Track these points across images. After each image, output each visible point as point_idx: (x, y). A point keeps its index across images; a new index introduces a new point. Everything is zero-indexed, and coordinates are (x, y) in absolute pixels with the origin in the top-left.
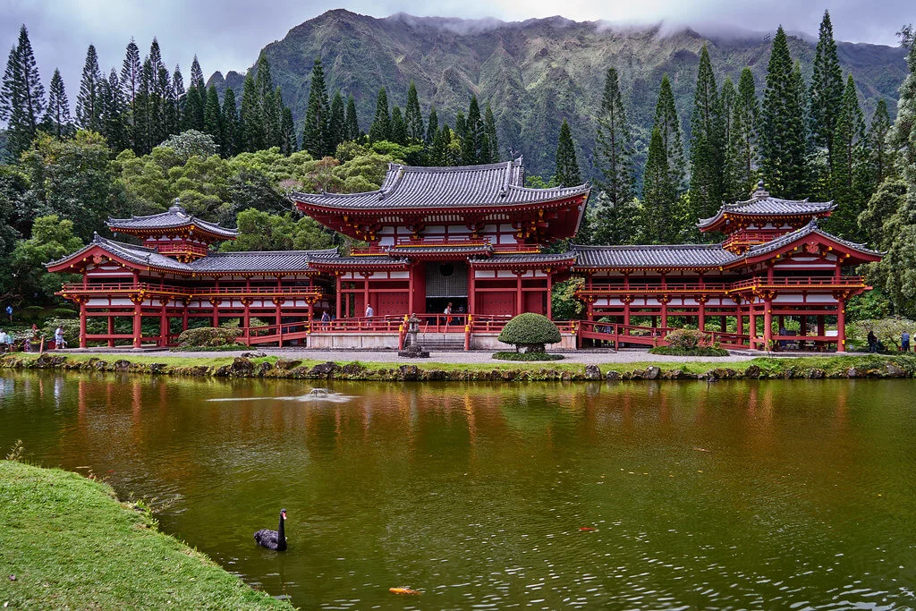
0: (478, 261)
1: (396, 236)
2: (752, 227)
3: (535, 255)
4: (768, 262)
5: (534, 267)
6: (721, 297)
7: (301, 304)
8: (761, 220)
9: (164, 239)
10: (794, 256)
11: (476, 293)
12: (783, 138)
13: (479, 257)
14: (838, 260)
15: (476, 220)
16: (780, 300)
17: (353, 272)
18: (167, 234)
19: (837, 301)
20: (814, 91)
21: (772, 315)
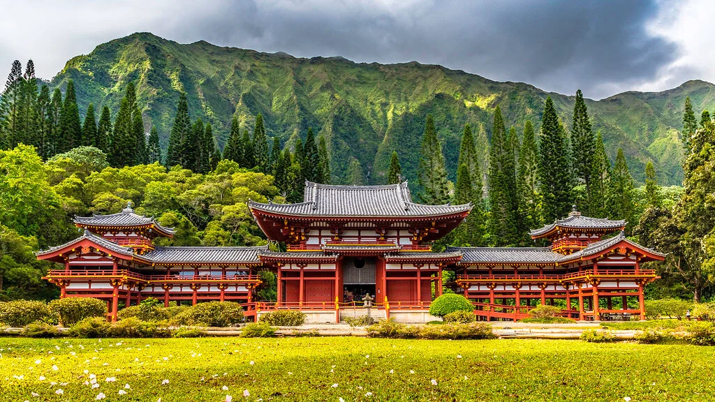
0: (392, 257)
1: (320, 237)
2: (572, 236)
3: (427, 253)
4: (594, 261)
5: (429, 262)
6: (555, 284)
7: (242, 289)
8: (578, 231)
9: (121, 234)
10: (610, 256)
11: (387, 281)
12: (555, 171)
13: (392, 254)
14: (637, 259)
15: (383, 226)
16: (603, 285)
17: (291, 264)
18: (124, 231)
19: (638, 286)
20: (575, 138)
21: (599, 297)
